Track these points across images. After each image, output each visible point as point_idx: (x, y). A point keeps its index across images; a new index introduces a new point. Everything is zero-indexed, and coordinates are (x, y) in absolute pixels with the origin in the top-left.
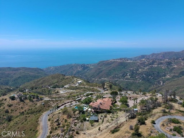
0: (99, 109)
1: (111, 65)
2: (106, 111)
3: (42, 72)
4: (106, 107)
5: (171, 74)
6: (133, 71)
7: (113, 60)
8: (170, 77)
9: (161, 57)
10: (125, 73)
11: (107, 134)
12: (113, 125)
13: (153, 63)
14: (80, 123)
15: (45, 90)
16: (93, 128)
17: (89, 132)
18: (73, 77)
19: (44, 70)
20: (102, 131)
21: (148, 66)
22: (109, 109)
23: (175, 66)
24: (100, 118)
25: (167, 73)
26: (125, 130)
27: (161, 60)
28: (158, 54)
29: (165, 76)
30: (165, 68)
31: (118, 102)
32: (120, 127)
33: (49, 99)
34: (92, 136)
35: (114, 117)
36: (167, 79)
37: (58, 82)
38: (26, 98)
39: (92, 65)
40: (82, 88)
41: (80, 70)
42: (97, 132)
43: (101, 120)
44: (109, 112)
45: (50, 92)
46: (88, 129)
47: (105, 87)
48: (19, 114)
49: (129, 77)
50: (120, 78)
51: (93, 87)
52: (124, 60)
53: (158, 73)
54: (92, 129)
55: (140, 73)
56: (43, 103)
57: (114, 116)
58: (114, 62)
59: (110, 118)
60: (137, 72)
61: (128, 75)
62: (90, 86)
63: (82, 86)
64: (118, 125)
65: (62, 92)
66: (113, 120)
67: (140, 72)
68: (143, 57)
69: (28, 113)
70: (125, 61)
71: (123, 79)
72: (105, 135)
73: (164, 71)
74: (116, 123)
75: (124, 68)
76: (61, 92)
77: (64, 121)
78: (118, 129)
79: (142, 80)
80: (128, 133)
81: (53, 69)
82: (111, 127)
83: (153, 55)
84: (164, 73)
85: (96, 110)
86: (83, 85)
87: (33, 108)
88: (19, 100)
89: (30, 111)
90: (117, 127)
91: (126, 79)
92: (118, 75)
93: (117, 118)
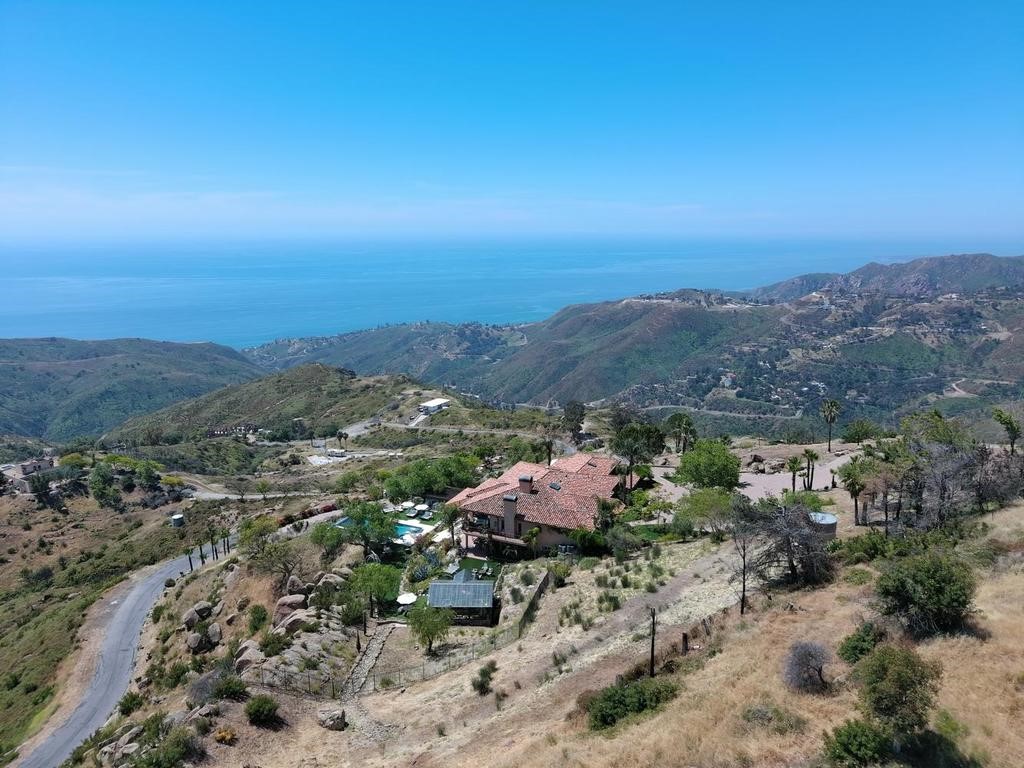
0: (510, 525)
1: (626, 330)
2: (569, 539)
3: (235, 363)
4: (566, 512)
5: (975, 377)
6: (755, 360)
7: (642, 297)
8: (970, 396)
9: (916, 284)
10: (707, 371)
11: (543, 728)
12: (615, 645)
13: (871, 315)
14: (334, 633)
15: (218, 450)
16: (438, 674)
17: (384, 712)
18: (397, 383)
19: (249, 357)
20: (502, 696)
21: (841, 333)
22: (590, 526)
23: (996, 331)
24: (515, 593)
25: (953, 375)
26: (732, 695)
27: (918, 300)
28: (900, 270)
29: (938, 387)
30: (941, 345)
31: (664, 482)
32: (679, 659)
33: (220, 496)
34: (401, 752)
35: (626, 584)
36: (953, 407)
37: (308, 410)
38: (78, 488)
39: (521, 330)
40: (444, 438)
41: (452, 357)
42: (457, 710)
43: (519, 609)
44: (590, 548)
45: (255, 462)
46: (387, 684)
47: (586, 426)
48: (17, 583)
49: (732, 394)
50: (676, 403)
51: (510, 432)
52: (702, 298)
53: (901, 369)
54: (425, 679)
55: (792, 374)
56: (176, 517)
57: (631, 576)
58: (647, 310)
59: (595, 593)
60: (774, 367)
61: (726, 381)
62: (494, 426)
63: (444, 429)
64: (661, 645)
65: (319, 458)
66: (616, 604)
67: (793, 367)
68: (812, 282)
69: (76, 577)
70: (710, 304)
71: (696, 405)
72: (518, 748)
73: (934, 358)
74: (644, 628)
75: (703, 343)
76: (317, 460)
77: (246, 618)
78: (658, 681)
79: (806, 412)
80: (782, 731)
81: (300, 349)
82: (597, 664)
83: (871, 271)
84: (936, 372)
85: (491, 532)
86: (453, 422)
87: (114, 546)
88: (29, 495)
89: (87, 568)
90: (653, 661)
91: (715, 405)
92: (665, 382)
93: (651, 589)
